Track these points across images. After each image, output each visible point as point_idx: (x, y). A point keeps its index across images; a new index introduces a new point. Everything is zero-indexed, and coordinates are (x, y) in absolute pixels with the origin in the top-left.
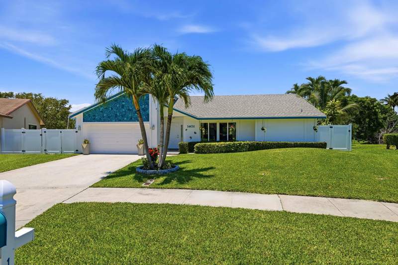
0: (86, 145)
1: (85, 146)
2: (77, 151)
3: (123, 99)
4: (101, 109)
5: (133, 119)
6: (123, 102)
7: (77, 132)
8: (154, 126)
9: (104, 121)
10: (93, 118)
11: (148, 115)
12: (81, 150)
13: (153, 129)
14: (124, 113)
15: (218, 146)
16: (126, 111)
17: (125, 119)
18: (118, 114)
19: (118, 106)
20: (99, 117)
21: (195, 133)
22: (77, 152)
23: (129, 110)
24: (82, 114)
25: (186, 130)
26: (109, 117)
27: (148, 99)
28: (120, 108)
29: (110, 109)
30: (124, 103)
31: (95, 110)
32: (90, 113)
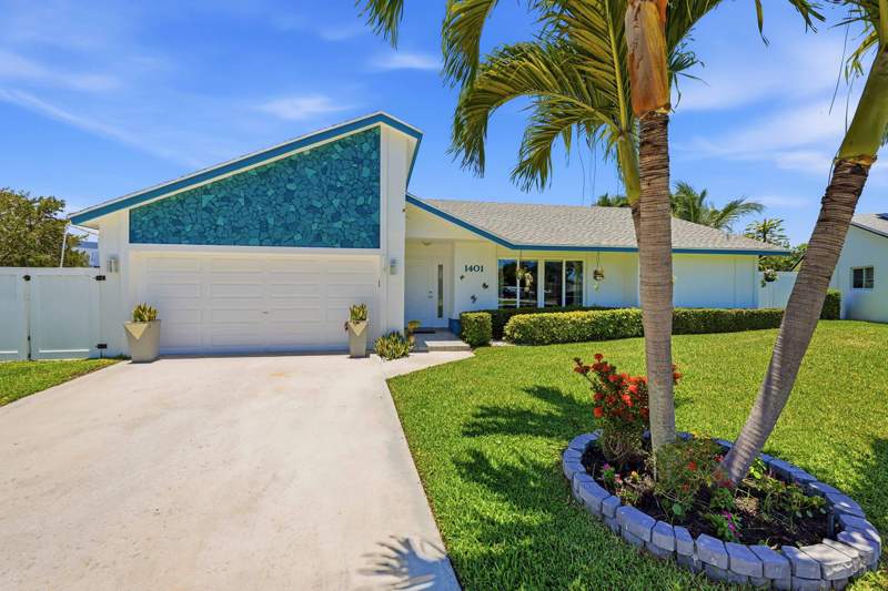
0: (145, 325)
1: (139, 329)
2: (102, 346)
3: (290, 171)
4: (206, 200)
5: (324, 238)
6: (290, 181)
7: (100, 278)
8: (393, 262)
9: (218, 241)
10: (174, 229)
11: (376, 228)
12: (118, 344)
13: (392, 273)
14: (292, 219)
15: (573, 323)
16: (303, 212)
17: (298, 237)
18: (271, 221)
19: (269, 193)
20: (197, 227)
21: (485, 286)
22: (104, 354)
23: (311, 208)
24: (125, 212)
25: (462, 277)
26: (234, 229)
27: (378, 180)
28: (280, 199)
29: (242, 201)
30: (291, 187)
31: (181, 202)
32: (159, 213)
